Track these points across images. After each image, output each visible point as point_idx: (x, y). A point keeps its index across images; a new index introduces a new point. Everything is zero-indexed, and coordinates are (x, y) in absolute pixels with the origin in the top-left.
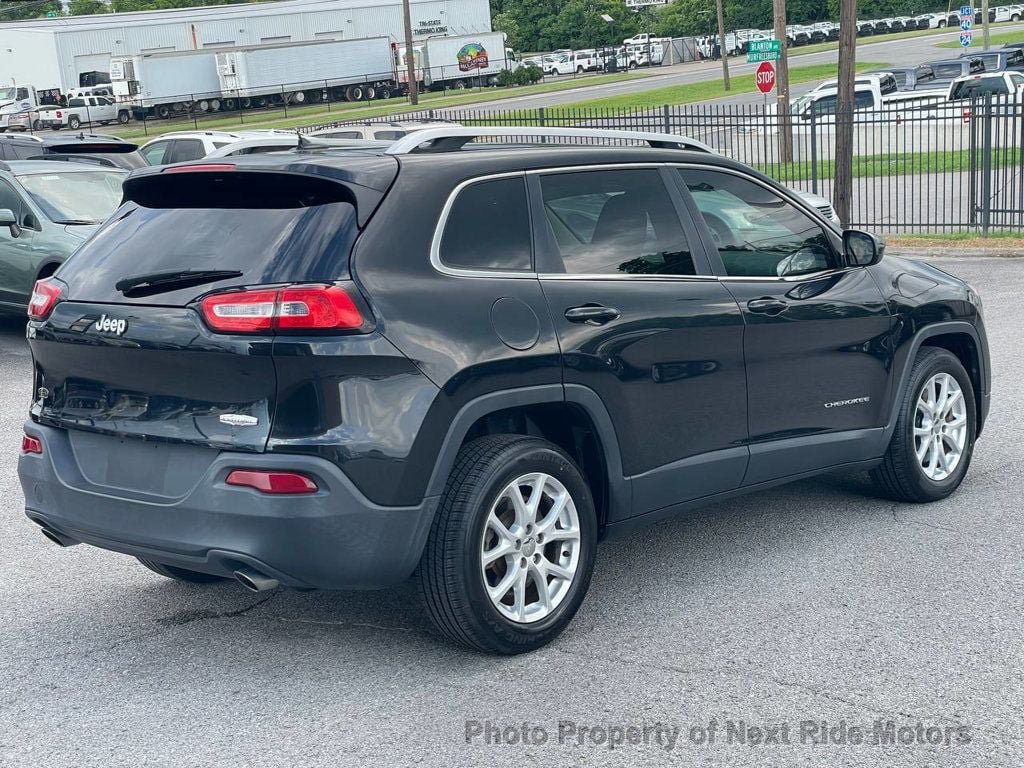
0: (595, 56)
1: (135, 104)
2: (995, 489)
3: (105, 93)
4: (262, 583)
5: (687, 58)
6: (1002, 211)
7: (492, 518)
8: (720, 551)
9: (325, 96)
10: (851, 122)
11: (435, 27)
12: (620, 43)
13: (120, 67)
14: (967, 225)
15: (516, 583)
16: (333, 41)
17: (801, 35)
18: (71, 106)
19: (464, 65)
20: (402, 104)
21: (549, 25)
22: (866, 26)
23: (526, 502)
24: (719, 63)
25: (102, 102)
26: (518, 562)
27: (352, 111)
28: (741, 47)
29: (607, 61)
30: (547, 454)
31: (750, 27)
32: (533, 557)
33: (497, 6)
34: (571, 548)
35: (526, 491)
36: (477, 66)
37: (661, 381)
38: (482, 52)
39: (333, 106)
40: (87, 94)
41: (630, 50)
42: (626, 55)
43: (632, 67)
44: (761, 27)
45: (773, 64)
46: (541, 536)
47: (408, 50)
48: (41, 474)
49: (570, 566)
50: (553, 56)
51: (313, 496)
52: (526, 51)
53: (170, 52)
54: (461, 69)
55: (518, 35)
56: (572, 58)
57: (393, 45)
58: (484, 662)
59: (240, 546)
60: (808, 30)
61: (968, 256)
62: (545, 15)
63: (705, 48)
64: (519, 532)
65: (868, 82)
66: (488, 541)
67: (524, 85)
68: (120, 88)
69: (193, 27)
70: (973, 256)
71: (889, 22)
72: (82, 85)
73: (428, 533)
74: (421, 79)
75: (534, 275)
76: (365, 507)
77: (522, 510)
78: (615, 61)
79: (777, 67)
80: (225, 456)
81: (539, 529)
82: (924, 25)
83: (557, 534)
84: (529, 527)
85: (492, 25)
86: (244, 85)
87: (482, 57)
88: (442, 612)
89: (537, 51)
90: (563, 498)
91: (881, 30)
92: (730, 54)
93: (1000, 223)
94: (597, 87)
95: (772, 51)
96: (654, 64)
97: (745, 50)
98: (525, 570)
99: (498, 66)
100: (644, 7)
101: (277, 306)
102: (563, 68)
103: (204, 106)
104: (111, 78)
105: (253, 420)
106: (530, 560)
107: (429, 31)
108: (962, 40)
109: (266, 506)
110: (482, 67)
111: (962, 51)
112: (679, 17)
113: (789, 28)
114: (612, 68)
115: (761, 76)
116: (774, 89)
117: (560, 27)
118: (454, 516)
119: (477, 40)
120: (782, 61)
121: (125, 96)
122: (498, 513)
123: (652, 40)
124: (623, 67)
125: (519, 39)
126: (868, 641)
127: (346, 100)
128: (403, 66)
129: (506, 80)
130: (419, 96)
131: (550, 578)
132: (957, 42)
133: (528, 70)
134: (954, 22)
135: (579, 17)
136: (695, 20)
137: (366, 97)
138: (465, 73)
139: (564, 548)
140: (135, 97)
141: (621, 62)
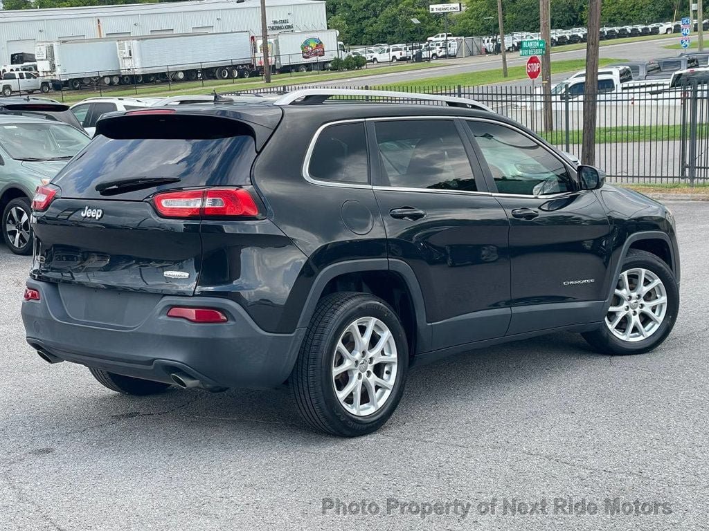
0: (405, 49)
1: (54, 78)
2: (681, 347)
3: (31, 69)
4: (189, 383)
5: (475, 53)
6: (704, 168)
7: (340, 344)
8: (491, 381)
9: (199, 75)
10: (595, 101)
11: (284, 25)
12: (425, 40)
13: (44, 50)
14: (679, 177)
15: (355, 389)
16: (207, 34)
17: (562, 37)
18: (5, 79)
19: (306, 54)
20: (259, 82)
21: (371, 25)
22: (611, 31)
23: (362, 336)
24: (500, 57)
25: (29, 76)
26: (356, 375)
27: (220, 86)
28: (516, 45)
29: (414, 54)
30: (377, 305)
31: (524, 30)
32: (366, 372)
33: (331, 10)
34: (391, 368)
35: (363, 329)
36: (316, 55)
37: (453, 266)
38: (320, 44)
39: (205, 82)
40: (17, 70)
41: (432, 45)
42: (429, 49)
43: (434, 58)
44: (532, 31)
45: (539, 57)
46: (371, 359)
47: (263, 41)
48: (39, 314)
49: (390, 380)
50: (373, 48)
51: (224, 324)
52: (353, 45)
53: (82, 40)
54: (304, 57)
55: (347, 32)
56: (388, 51)
57: (253, 38)
58: (333, 440)
59: (176, 357)
60: (568, 34)
61: (678, 200)
62: (368, 18)
63: (490, 46)
64: (358, 355)
65: (611, 73)
66: (337, 361)
67: (351, 70)
68: (43, 66)
69: (98, 20)
70: (682, 200)
71: (629, 28)
72: (12, 63)
73: (297, 353)
74: (273, 64)
75: (370, 187)
76: (258, 333)
77: (359, 341)
78: (420, 53)
79: (542, 60)
80: (166, 299)
81: (370, 354)
82: (655, 31)
83: (382, 359)
84: (364, 353)
85: (328, 24)
86: (138, 65)
87: (320, 48)
88: (306, 406)
89: (361, 44)
90: (386, 335)
91: (623, 34)
92: (508, 51)
93: (702, 176)
94: (407, 73)
95: (538, 48)
96: (450, 56)
97: (518, 47)
98: (361, 381)
99: (332, 55)
100: (444, 13)
101: (203, 200)
102: (381, 58)
103: (107, 81)
104: (36, 58)
105: (187, 275)
106: (364, 374)
107: (279, 28)
108: (682, 43)
109: (194, 331)
110: (320, 56)
111: (682, 51)
112: (470, 22)
113: (553, 31)
114: (418, 58)
115: (530, 66)
116: (540, 76)
117: (379, 27)
118: (315, 342)
119: (316, 35)
120: (546, 56)
121: (47, 72)
122: (344, 342)
123: (449, 38)
124: (426, 58)
125: (348, 36)
126: (586, 432)
127: (215, 78)
128: (260, 54)
129: (337, 65)
130: (272, 76)
131: (377, 388)
132: (680, 45)
133: (355, 59)
134: (677, 29)
135: (394, 20)
136: (482, 24)
137: (231, 76)
138: (308, 60)
139: (386, 369)
140: (54, 73)
141: (425, 54)
